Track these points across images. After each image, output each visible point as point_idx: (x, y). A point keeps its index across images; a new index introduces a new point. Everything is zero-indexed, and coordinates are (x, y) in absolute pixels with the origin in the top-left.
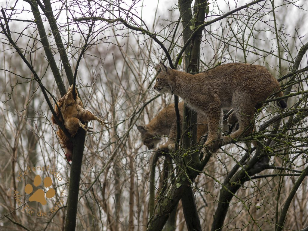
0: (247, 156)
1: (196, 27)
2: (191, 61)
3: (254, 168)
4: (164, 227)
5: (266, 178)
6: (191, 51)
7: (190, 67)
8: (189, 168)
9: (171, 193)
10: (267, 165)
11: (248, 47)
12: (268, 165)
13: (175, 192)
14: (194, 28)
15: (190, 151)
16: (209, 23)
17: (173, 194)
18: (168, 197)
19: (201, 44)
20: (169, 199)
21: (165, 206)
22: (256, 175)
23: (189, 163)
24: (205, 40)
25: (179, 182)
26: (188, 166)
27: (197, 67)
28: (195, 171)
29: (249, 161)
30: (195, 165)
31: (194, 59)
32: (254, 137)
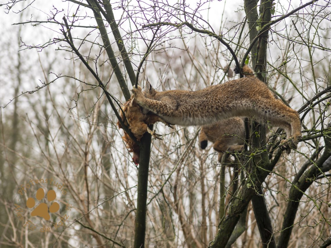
0: (315, 156)
1: (262, 27)
2: (258, 62)
3: (323, 167)
4: (235, 227)
6: (258, 52)
7: (257, 68)
8: (259, 168)
9: (242, 193)
11: (314, 45)
13: (245, 192)
14: (260, 28)
15: (258, 151)
16: (274, 22)
17: (243, 195)
18: (239, 198)
19: (268, 44)
20: (240, 199)
21: (236, 206)
22: (326, 173)
23: (259, 163)
24: (272, 41)
25: (249, 183)
26: (258, 166)
27: (264, 67)
28: (265, 171)
29: (318, 160)
30: (264, 166)
31: (261, 59)
32: (324, 134)
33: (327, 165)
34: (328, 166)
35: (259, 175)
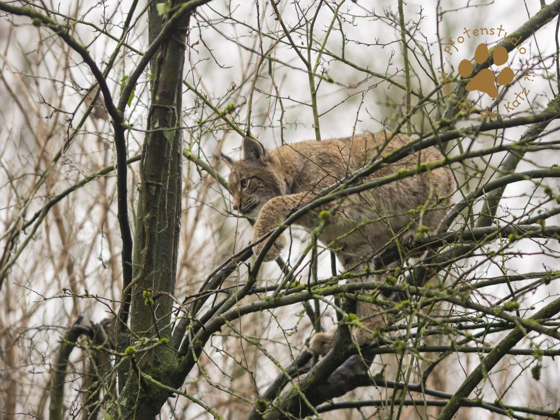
1: (172, 6)
2: (157, 98)
3: (328, 384)
5: (359, 409)
6: (159, 71)
7: (156, 113)
10: (362, 376)
12: (367, 375)
14: (168, 10)
19: (186, 52)
22: (336, 400)
24: (198, 43)
26: (143, 374)
27: (174, 114)
28: (161, 388)
29: (317, 364)
30: (161, 372)
31: (167, 91)
32: (315, 293)
33: (340, 379)
34: (343, 382)
35: (145, 396)
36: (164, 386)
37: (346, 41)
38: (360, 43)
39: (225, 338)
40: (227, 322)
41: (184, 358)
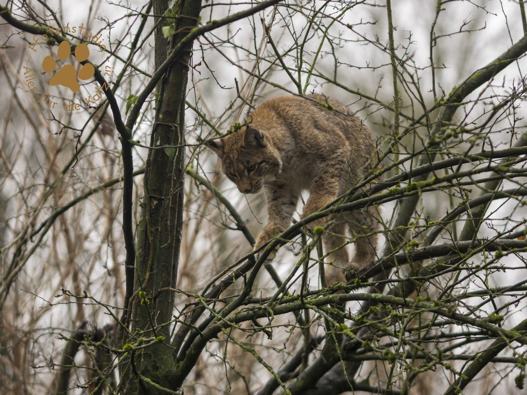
0: (301, 359)
1: (177, 29)
2: (161, 116)
3: (316, 388)
6: (163, 90)
7: (159, 130)
8: (146, 383)
10: (349, 382)
12: (353, 382)
14: (173, 32)
15: (144, 339)
19: (189, 74)
24: (200, 64)
26: (143, 377)
27: (177, 132)
28: (160, 390)
29: (307, 369)
30: (159, 376)
31: (170, 110)
32: (307, 303)
33: (328, 384)
34: (330, 387)
36: (162, 388)
37: (338, 64)
38: (351, 66)
39: (221, 344)
40: (223, 329)
41: (181, 363)
